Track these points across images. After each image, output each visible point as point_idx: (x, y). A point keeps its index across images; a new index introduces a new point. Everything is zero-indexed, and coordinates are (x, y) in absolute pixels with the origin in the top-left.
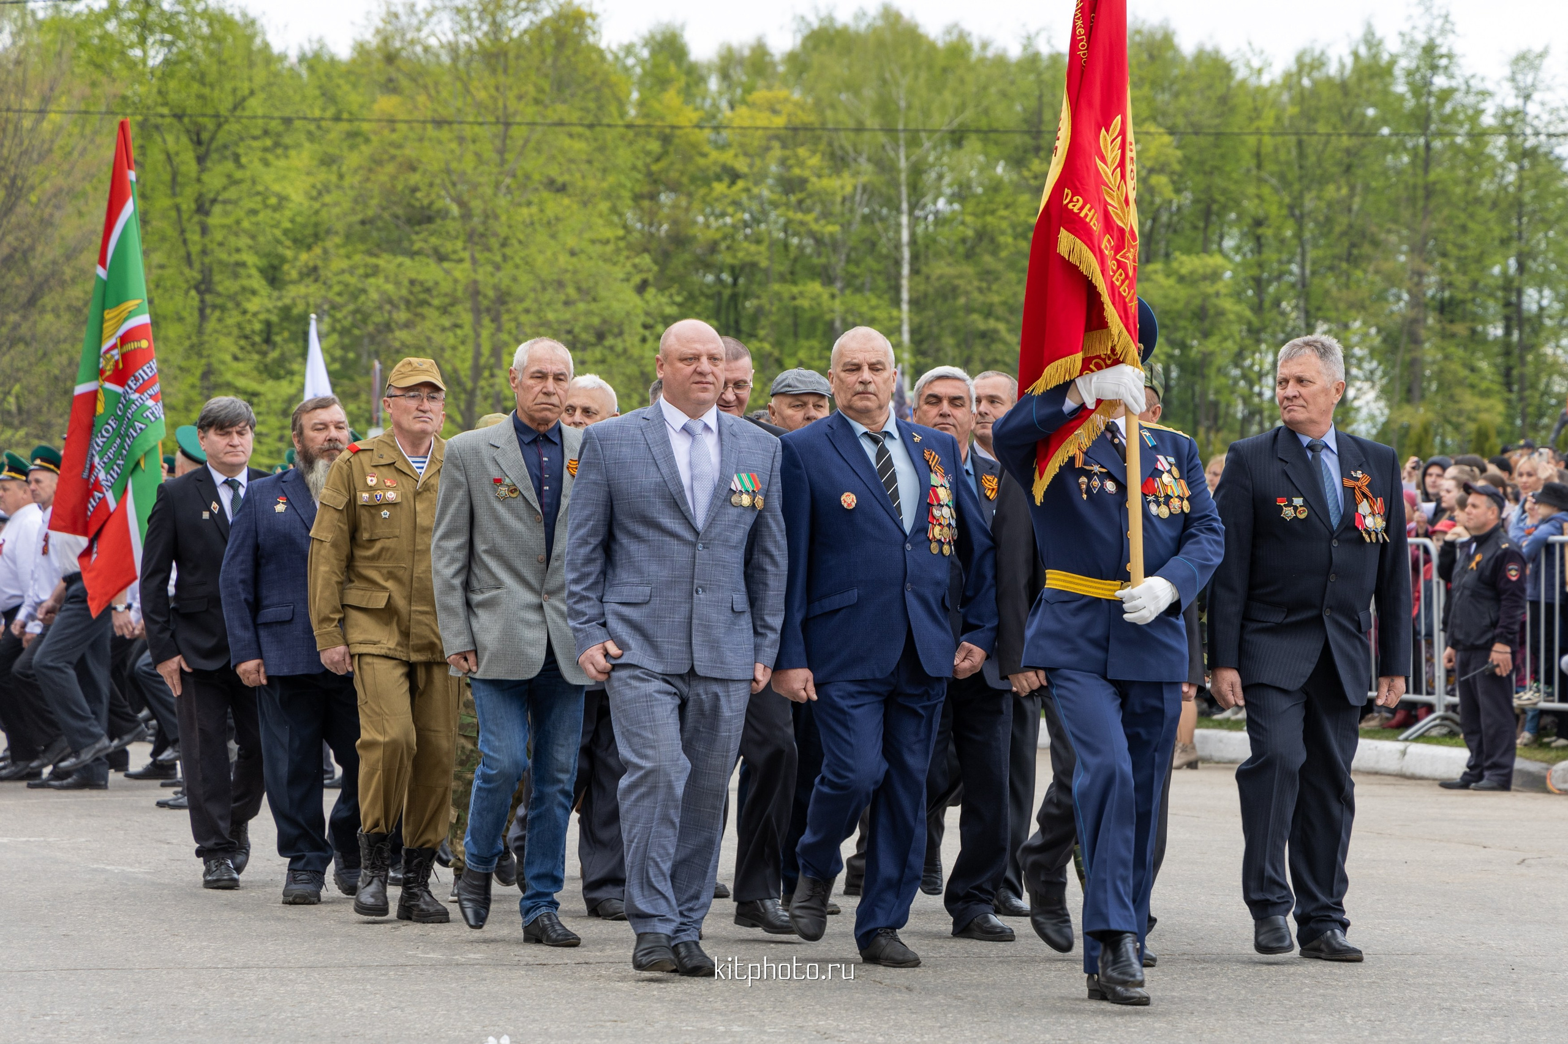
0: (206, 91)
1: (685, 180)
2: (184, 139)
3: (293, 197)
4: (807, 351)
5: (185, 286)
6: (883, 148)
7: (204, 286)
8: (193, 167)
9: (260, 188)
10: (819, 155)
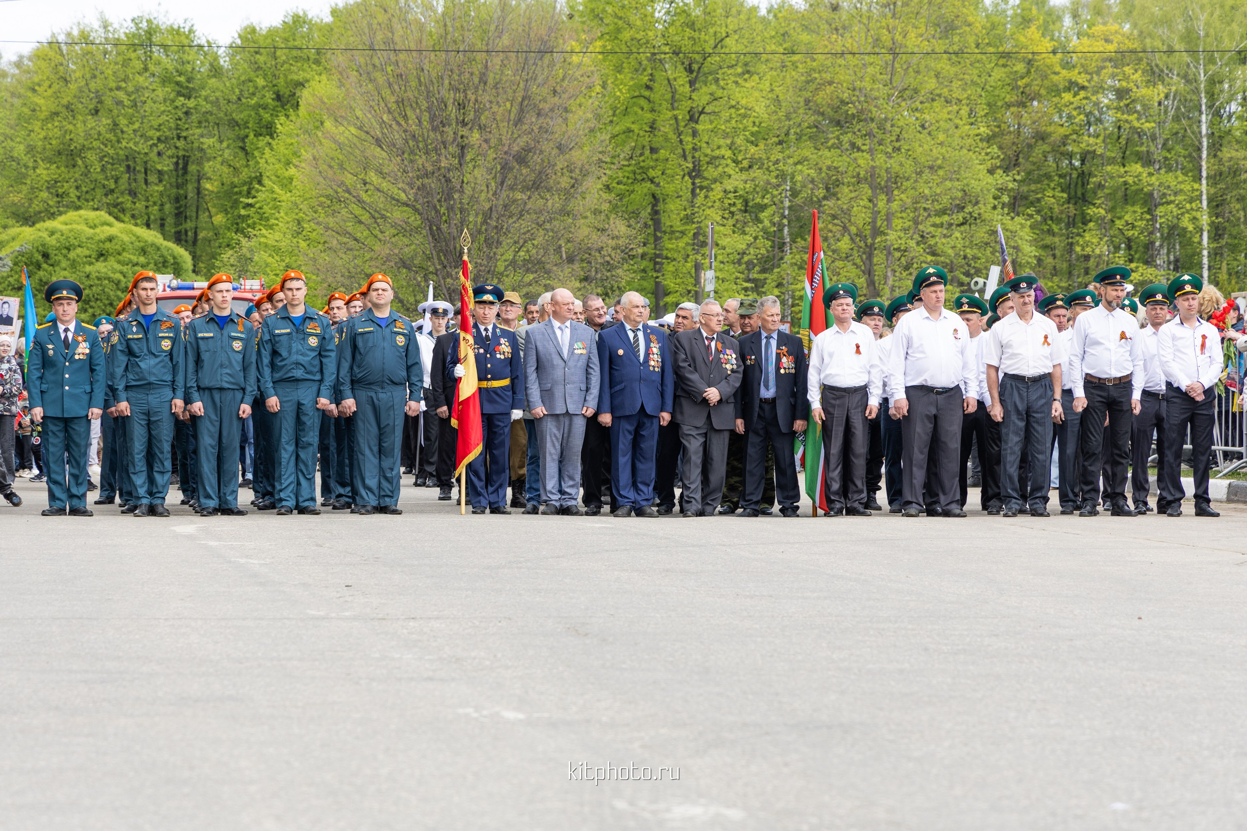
0: (696, 35)
1: (1043, 92)
2: (680, 68)
3: (757, 109)
4: (1132, 214)
5: (682, 173)
6: (1188, 66)
7: (695, 173)
8: (687, 88)
9: (733, 103)
10: (1140, 72)
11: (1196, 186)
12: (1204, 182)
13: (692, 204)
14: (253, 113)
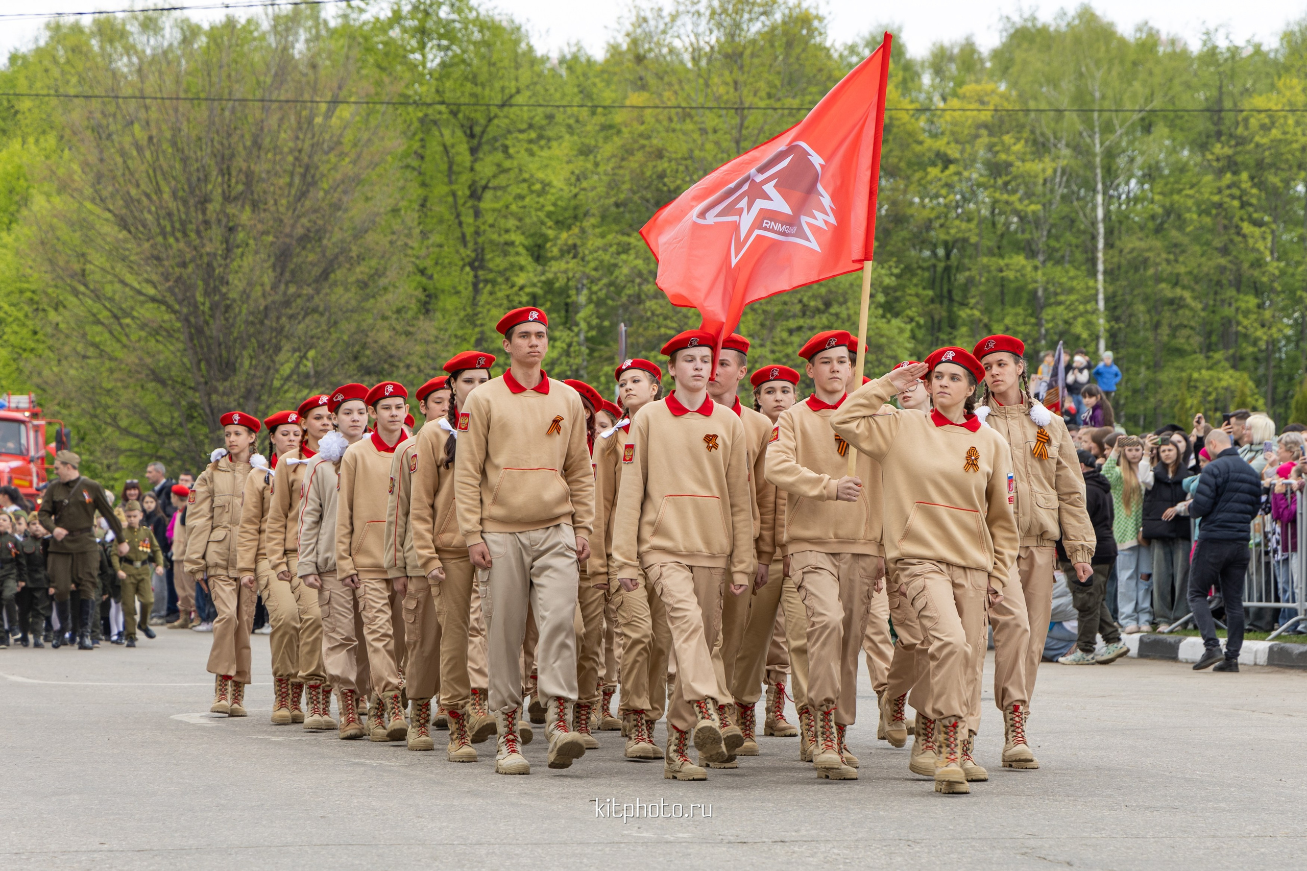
0: (479, 90)
1: (902, 166)
2: (459, 133)
3: (555, 183)
4: (1013, 317)
5: (461, 263)
6: (1081, 134)
7: (477, 263)
8: (467, 158)
9: (526, 176)
10: (1022, 142)
11: (1091, 283)
12: (1100, 277)
13: (474, 303)
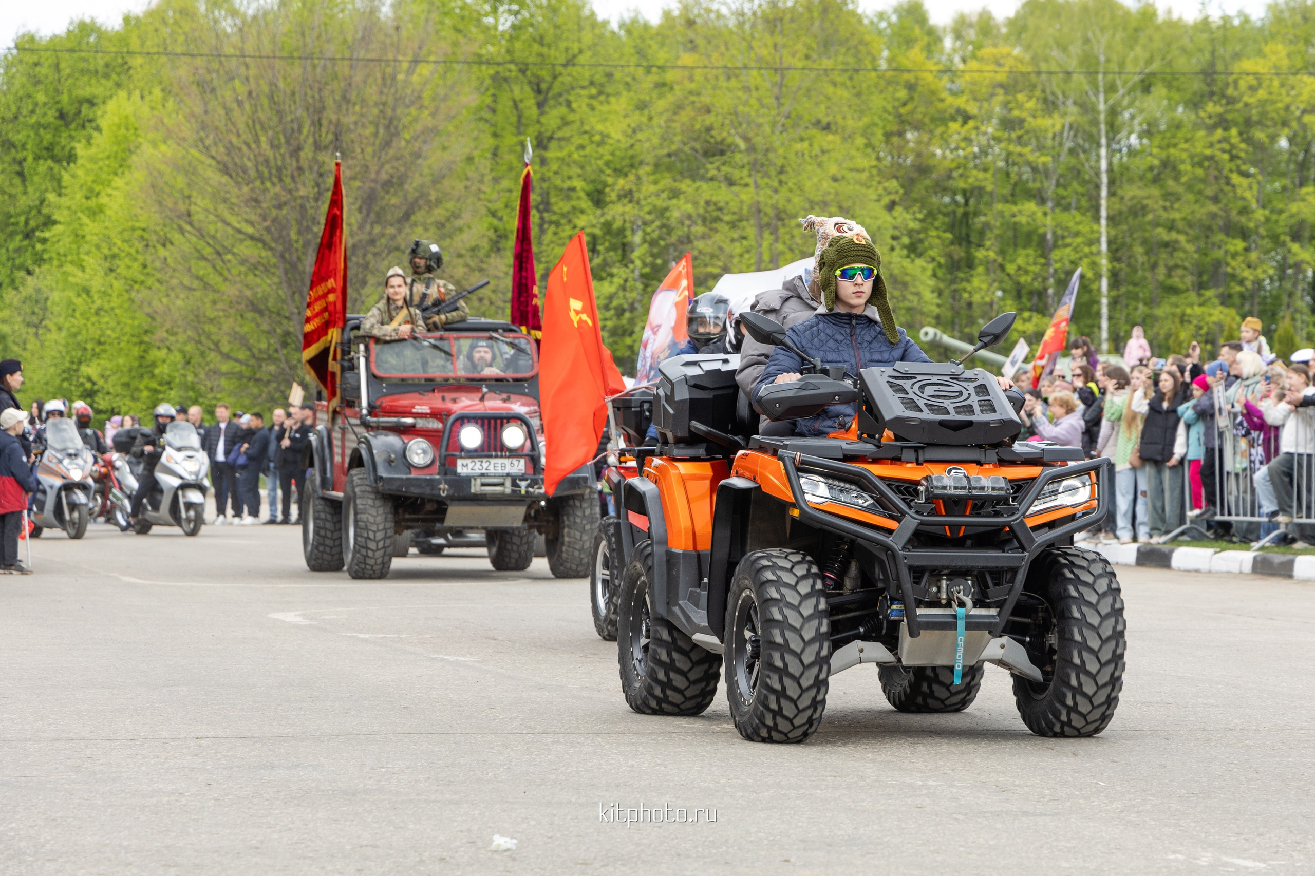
0: (545, 50)
1: (927, 120)
2: (527, 89)
3: (613, 134)
4: (1024, 258)
6: (1087, 93)
8: (535, 111)
9: (587, 128)
10: (1034, 100)
11: (1095, 227)
12: (1103, 222)
14: (32, 134)
